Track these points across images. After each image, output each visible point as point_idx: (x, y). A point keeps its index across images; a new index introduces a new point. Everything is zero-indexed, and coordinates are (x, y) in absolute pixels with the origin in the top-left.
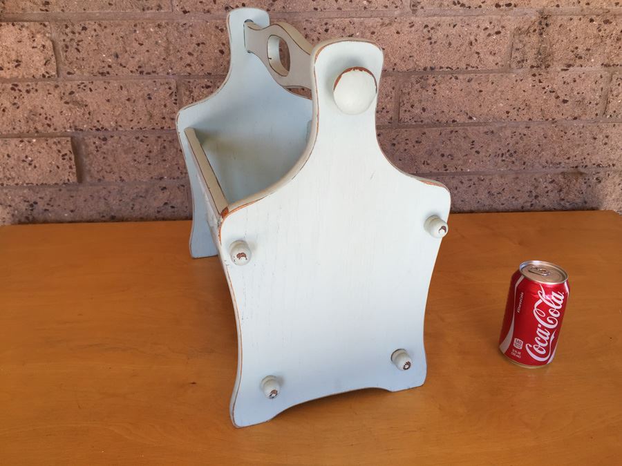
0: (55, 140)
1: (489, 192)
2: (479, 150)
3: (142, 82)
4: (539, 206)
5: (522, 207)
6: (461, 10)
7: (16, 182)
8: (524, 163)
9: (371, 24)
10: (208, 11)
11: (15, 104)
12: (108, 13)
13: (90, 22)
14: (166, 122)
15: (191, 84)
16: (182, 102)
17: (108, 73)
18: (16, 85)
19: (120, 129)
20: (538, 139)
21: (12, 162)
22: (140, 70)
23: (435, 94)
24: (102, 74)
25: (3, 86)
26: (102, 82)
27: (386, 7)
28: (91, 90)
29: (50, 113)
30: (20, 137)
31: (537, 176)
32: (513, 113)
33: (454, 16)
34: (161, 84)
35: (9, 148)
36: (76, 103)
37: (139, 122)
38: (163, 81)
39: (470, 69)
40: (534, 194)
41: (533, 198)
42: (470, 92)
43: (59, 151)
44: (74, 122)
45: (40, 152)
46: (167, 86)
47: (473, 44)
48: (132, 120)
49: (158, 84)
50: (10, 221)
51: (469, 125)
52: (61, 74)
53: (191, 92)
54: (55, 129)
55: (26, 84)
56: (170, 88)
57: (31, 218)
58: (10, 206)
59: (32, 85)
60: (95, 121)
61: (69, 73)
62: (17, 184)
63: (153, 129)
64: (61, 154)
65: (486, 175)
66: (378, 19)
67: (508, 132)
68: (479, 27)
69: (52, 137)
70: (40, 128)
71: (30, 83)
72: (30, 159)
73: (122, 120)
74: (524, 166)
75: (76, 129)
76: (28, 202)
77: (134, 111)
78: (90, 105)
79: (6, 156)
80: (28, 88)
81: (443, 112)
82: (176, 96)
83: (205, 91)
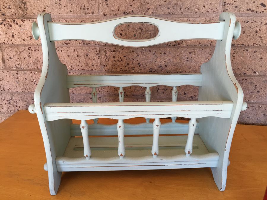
1: (264, 114)
2: (260, 90)
3: (84, 48)
6: (252, 14)
7: (28, 91)
10: (116, 15)
11: (29, 56)
12: (70, 16)
13: (62, 19)
14: (94, 67)
15: (106, 50)
16: (102, 58)
17: (69, 43)
18: (30, 48)
19: (73, 69)
21: (27, 82)
22: (83, 42)
23: (234, 58)
24: (66, 44)
25: (25, 48)
26: (66, 47)
27: (208, 12)
28: (61, 51)
30: (31, 71)
33: (247, 17)
34: (92, 49)
35: (26, 76)
37: (81, 67)
38: (93, 48)
39: (255, 46)
42: (255, 58)
45: (38, 78)
47: (258, 32)
48: (78, 66)
49: (91, 49)
50: (25, 108)
51: (254, 76)
53: (106, 53)
55: (34, 47)
56: (96, 51)
58: (26, 101)
59: (37, 48)
62: (29, 92)
63: (88, 70)
65: (263, 105)
66: (203, 18)
68: (262, 23)
70: (39, 67)
71: (36, 47)
72: (34, 81)
73: (74, 65)
77: (80, 61)
78: (61, 58)
79: (25, 79)
80: (35, 49)
81: (239, 68)
82: (99, 55)
83: (113, 53)
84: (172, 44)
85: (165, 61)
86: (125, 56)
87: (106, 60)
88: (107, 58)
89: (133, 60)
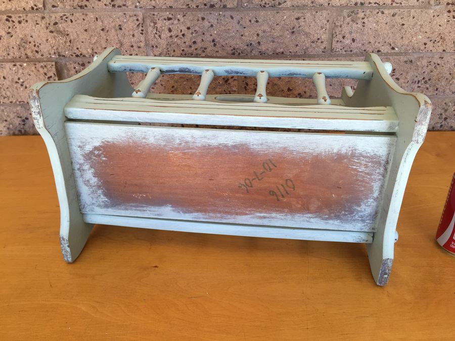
0: (42, 64)
2: (399, 77)
3: (115, 14)
4: (447, 127)
5: (433, 128)
7: (10, 100)
8: (437, 90)
11: (9, 33)
14: (134, 50)
15: (155, 16)
16: (147, 32)
17: (86, 6)
18: (10, 17)
20: (450, 68)
21: (7, 83)
22: (112, 3)
23: (364, 26)
24: (81, 7)
26: (81, 14)
28: (72, 21)
29: (38, 41)
30: (13, 62)
31: (447, 101)
32: (430, 44)
34: (130, 16)
35: (5, 71)
36: (59, 32)
38: (132, 13)
39: (394, 4)
40: (444, 116)
41: (443, 120)
42: (394, 26)
43: (45, 74)
44: (57, 49)
45: (30, 75)
46: (135, 18)
48: (105, 48)
49: (128, 17)
50: (6, 133)
51: (392, 54)
52: (47, 7)
53: (155, 23)
54: (42, 55)
55: (19, 15)
56: (137, 20)
57: (23, 131)
58: (6, 121)
59: (23, 16)
60: (75, 48)
61: (54, 6)
62: (11, 102)
64: (47, 77)
67: (425, 62)
69: (40, 62)
70: (30, 54)
71: (21, 15)
72: (22, 80)
73: (97, 48)
74: (436, 92)
75: (59, 55)
76: (21, 117)
77: (107, 40)
78: (71, 34)
79: (2, 78)
80: (20, 19)
81: (370, 42)
82: (142, 27)
83: (167, 23)
84: (269, 4)
85: (258, 35)
86: (188, 28)
87: (156, 35)
88: (158, 32)
89: (204, 34)
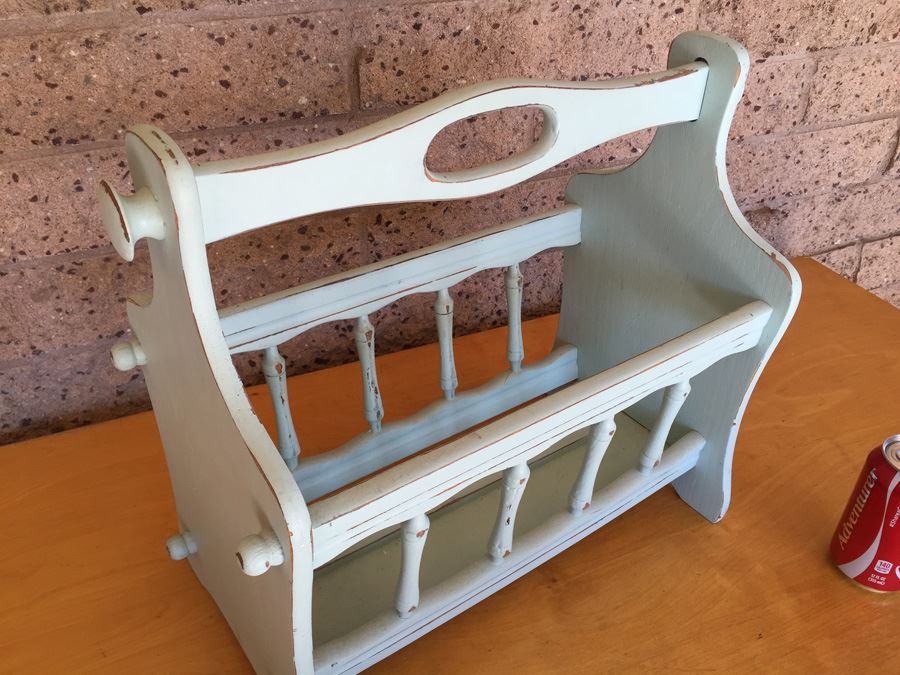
3: (61, 160)
9: (491, 11)
19: (21, 258)
22: (52, 136)
34: (102, 159)
37: (62, 240)
38: (105, 152)
39: (637, 73)
46: (115, 162)
47: (644, 32)
48: (45, 239)
49: (96, 160)
63: (95, 247)
73: (24, 241)
77: (48, 219)
84: (413, 98)
